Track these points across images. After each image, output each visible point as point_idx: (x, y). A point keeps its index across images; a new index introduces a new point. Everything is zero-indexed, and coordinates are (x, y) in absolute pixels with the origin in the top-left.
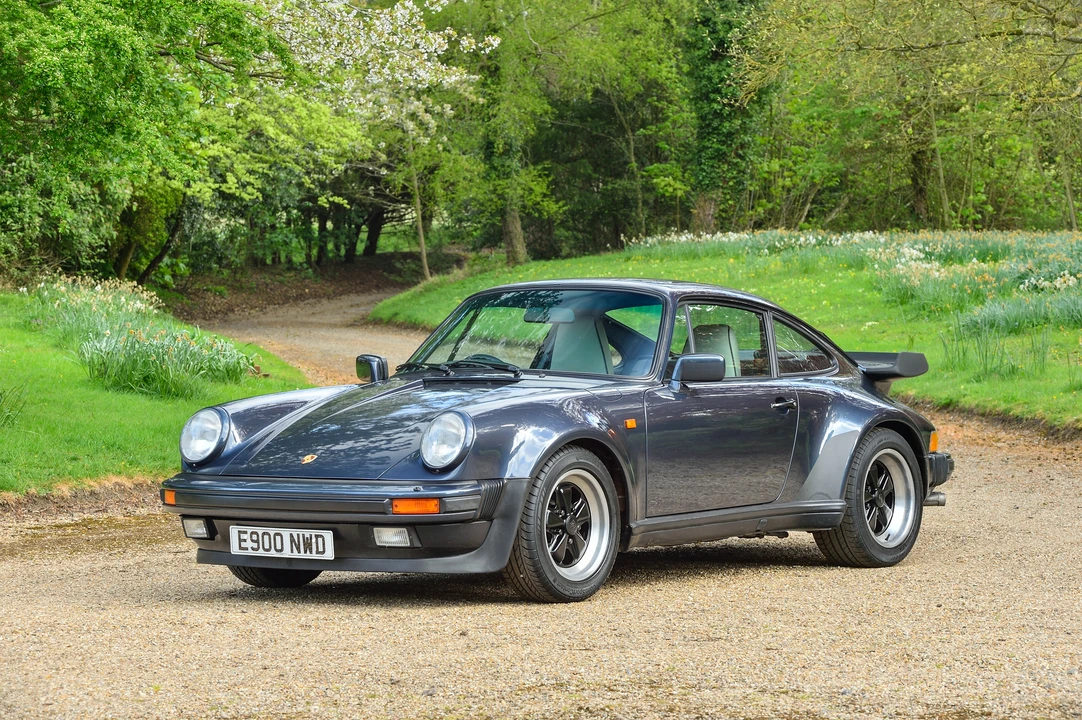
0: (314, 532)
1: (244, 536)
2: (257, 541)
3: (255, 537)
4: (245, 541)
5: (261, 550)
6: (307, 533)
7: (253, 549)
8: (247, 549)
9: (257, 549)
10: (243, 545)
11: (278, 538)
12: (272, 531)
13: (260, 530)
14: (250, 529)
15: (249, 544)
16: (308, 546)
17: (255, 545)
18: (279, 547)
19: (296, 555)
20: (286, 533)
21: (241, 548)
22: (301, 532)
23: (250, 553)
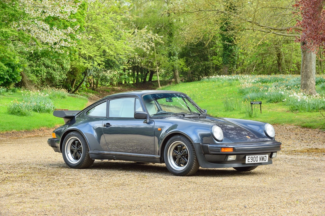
0: (264, 155)
1: (249, 158)
2: (252, 159)
3: (252, 158)
4: (249, 159)
5: (253, 161)
6: (263, 156)
7: (251, 161)
8: (249, 162)
9: (252, 161)
10: (249, 161)
11: (257, 158)
12: (256, 156)
13: (253, 156)
14: (251, 156)
15: (250, 160)
16: (263, 159)
17: (251, 160)
18: (257, 160)
19: (260, 162)
20: (259, 156)
21: (248, 162)
22: (262, 156)
23: (250, 162)
